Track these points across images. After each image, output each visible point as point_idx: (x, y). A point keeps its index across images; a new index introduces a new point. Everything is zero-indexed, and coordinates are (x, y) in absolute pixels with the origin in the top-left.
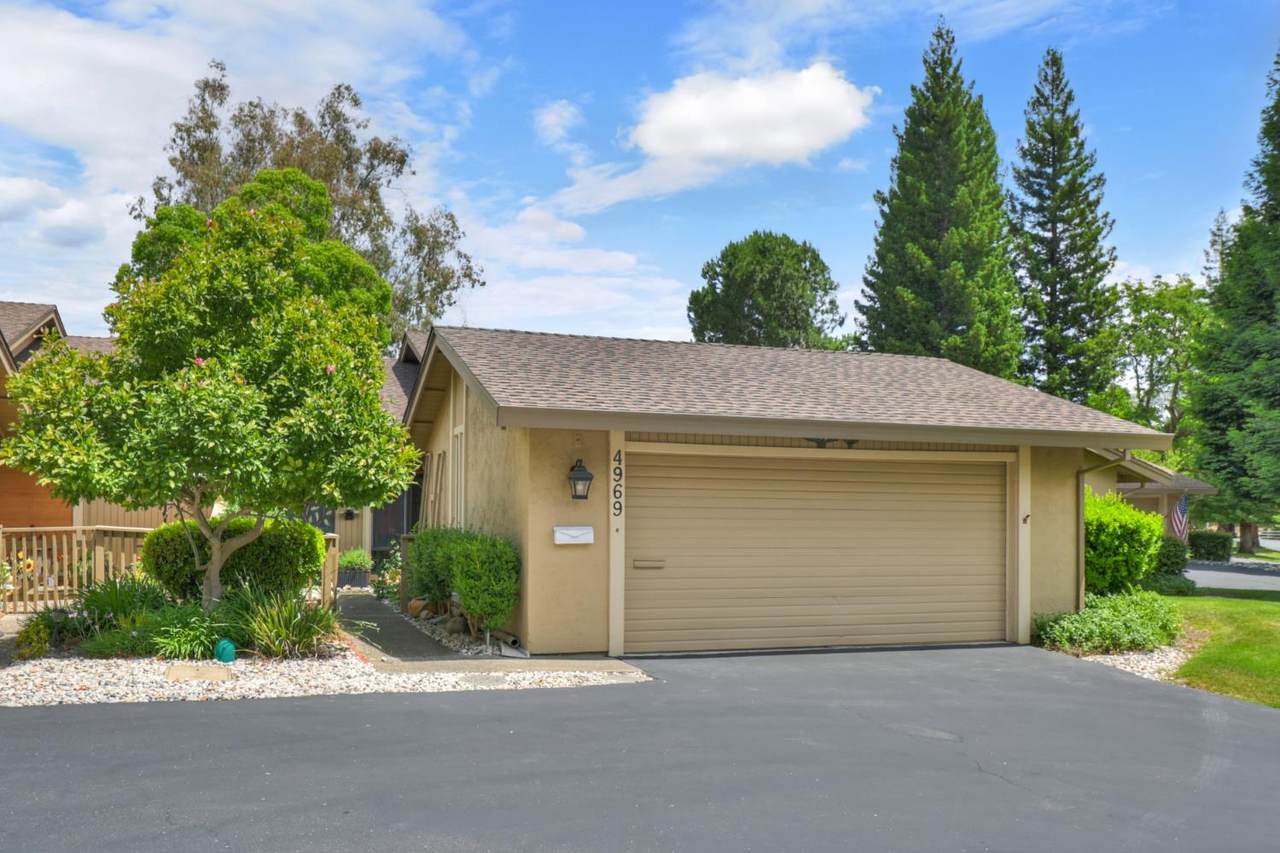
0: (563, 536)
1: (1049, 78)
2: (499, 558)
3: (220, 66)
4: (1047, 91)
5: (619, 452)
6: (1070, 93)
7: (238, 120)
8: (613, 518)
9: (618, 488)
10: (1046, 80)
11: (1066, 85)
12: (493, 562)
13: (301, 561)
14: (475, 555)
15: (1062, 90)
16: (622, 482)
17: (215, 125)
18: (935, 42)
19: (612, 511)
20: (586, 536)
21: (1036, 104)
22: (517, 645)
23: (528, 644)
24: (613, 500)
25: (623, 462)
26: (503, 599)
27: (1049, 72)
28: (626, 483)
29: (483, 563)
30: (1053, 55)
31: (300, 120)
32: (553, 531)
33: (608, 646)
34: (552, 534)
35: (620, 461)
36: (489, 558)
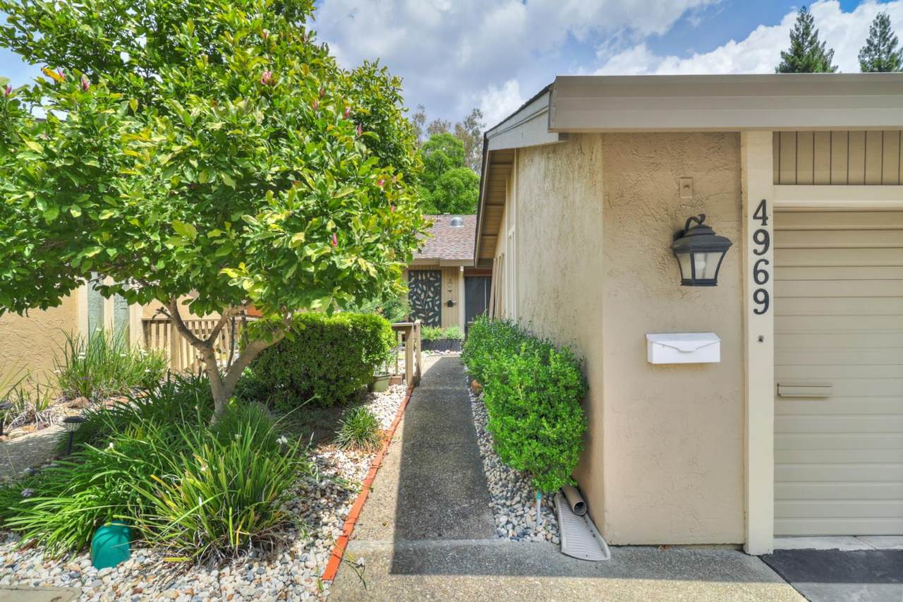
0: (663, 351)
1: (878, 34)
2: (556, 382)
3: (422, 108)
4: (876, 41)
5: (763, 203)
6: (896, 39)
7: (429, 130)
8: (753, 320)
9: (762, 266)
10: (875, 34)
11: (892, 34)
12: (545, 389)
13: (364, 351)
14: (515, 379)
15: (888, 39)
16: (769, 255)
17: (420, 133)
18: (798, 24)
19: (752, 305)
20: (707, 349)
21: (867, 51)
22: (584, 511)
23: (606, 527)
24: (752, 287)
25: (770, 222)
26: (561, 448)
27: (878, 29)
28: (776, 257)
29: (529, 390)
30: (882, 19)
31: (458, 126)
32: (646, 340)
33: (746, 539)
34: (644, 346)
35: (764, 218)
36: (537, 381)
